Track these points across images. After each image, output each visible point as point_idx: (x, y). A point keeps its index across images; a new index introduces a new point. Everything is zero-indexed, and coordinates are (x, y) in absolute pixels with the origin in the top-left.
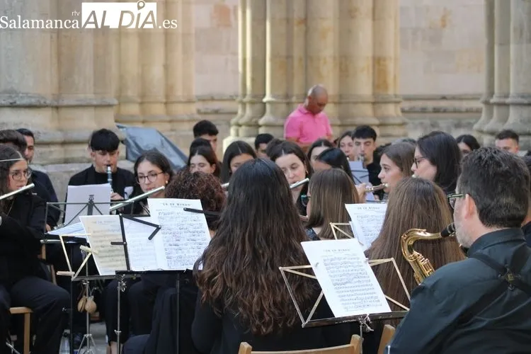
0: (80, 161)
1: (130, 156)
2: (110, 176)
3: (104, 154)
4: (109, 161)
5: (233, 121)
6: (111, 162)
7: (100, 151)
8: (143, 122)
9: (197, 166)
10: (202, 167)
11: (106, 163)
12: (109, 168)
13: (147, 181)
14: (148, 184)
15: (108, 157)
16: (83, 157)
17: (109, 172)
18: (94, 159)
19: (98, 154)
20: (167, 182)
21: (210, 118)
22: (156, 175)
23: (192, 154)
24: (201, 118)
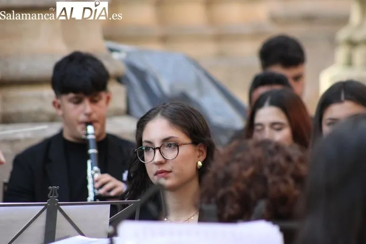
0: (34, 119)
1: (134, 108)
2: (92, 144)
3: (78, 102)
4: (89, 115)
5: (343, 34)
6: (94, 116)
7: (71, 95)
8: (164, 39)
9: (267, 129)
10: (279, 130)
11: (83, 118)
12: (90, 129)
13: (158, 157)
14: (160, 164)
15: (87, 107)
16: (40, 112)
17: (91, 137)
18: (60, 112)
19: (66, 101)
20: (200, 164)
21: (295, 32)
22: (177, 146)
23: (256, 105)
24: (275, 31)
